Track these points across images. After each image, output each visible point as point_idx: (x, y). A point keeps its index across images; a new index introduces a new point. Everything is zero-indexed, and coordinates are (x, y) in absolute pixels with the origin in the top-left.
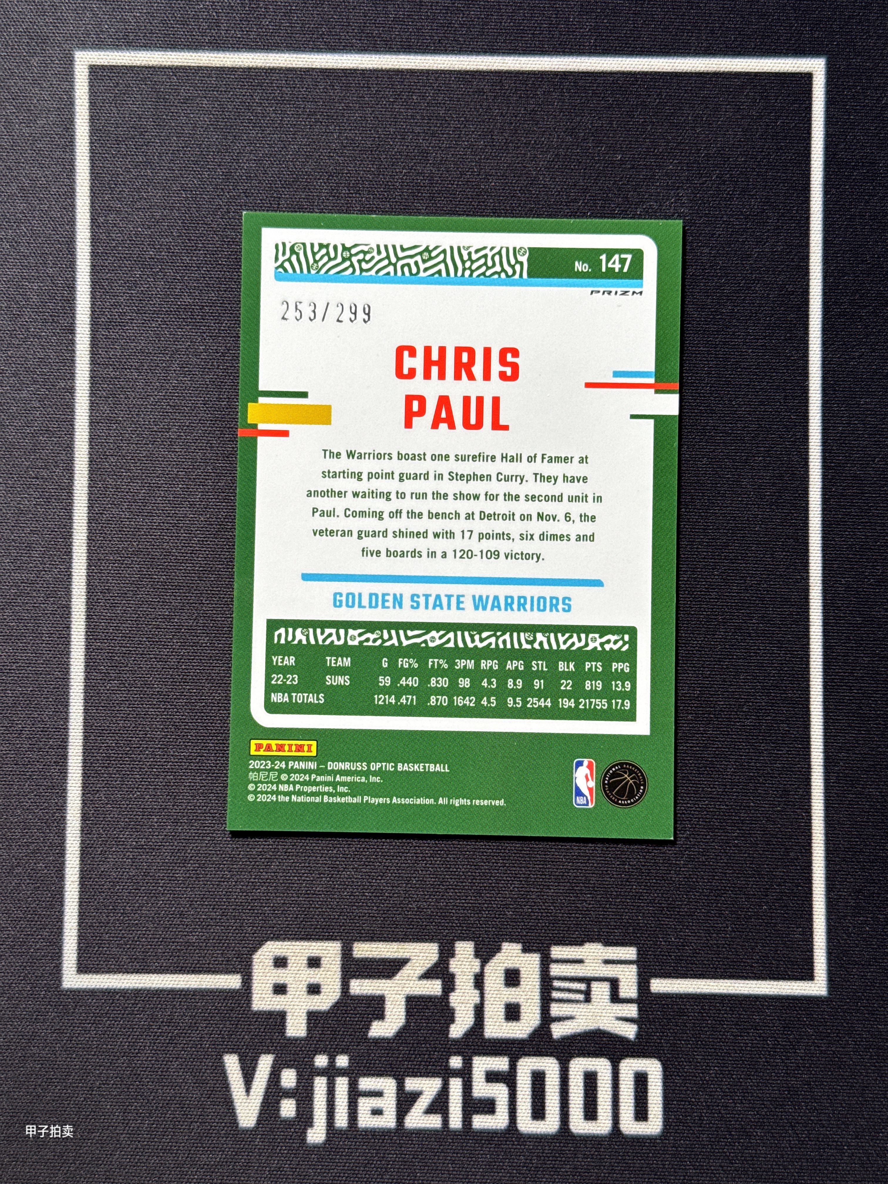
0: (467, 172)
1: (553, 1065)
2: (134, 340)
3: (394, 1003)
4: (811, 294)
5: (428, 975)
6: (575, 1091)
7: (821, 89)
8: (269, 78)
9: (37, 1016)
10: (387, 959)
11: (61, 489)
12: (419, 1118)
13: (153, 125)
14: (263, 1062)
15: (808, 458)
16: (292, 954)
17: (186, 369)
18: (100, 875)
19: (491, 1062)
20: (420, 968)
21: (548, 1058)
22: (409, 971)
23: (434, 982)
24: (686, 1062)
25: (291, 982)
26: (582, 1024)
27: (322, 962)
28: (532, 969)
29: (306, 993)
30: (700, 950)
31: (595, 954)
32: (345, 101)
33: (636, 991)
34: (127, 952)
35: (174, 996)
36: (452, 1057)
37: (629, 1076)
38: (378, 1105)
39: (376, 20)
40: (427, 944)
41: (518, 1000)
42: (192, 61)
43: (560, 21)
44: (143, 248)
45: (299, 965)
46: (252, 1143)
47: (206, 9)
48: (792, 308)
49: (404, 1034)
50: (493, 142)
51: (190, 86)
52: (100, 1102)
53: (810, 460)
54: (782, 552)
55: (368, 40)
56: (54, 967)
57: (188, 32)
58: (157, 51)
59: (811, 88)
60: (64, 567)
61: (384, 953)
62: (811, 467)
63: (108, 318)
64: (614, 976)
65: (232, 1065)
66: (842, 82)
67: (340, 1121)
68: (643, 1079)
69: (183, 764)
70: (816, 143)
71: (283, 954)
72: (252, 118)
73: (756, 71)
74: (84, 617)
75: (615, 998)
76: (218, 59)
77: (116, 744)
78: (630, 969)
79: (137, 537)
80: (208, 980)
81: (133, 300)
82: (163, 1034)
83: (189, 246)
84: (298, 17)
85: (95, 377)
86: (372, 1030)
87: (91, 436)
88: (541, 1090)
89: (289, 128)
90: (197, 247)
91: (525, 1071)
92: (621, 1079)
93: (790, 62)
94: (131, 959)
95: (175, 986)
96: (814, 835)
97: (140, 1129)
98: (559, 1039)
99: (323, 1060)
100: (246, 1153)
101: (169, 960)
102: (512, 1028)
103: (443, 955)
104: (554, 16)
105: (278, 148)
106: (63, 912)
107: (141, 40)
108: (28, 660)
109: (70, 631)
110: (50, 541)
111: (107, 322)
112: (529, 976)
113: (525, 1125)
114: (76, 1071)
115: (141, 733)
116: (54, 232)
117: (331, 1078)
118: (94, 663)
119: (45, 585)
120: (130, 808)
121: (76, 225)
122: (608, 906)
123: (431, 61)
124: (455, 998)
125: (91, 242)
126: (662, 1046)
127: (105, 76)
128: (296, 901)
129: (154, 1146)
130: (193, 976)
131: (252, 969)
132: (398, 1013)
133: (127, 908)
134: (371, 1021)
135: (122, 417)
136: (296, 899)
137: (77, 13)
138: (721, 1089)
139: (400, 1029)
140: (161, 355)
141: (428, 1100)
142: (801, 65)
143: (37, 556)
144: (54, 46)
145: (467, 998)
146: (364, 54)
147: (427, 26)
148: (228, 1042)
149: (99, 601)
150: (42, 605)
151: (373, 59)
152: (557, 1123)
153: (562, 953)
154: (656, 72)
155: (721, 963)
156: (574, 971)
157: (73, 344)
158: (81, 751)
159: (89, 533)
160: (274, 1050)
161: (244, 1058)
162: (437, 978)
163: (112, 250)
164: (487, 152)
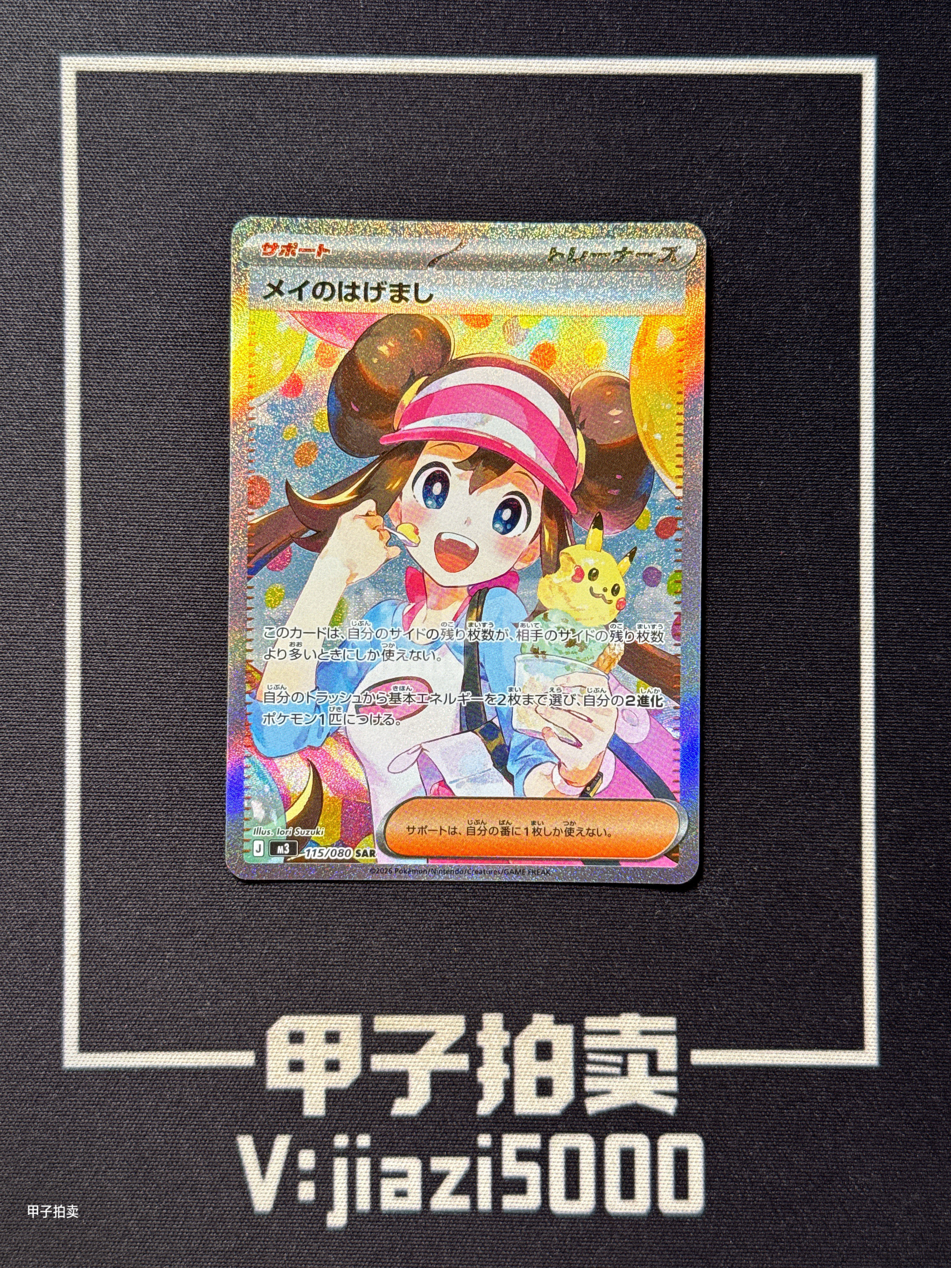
0: (490, 184)
1: (588, 1142)
2: (128, 370)
3: (419, 1079)
4: (862, 314)
5: (454, 1049)
6: (611, 1169)
7: (871, 92)
8: (273, 84)
9: (38, 1097)
10: (410, 1033)
11: (52, 533)
12: (445, 1199)
13: (147, 136)
14: (279, 1143)
15: (859, 493)
16: (309, 1029)
17: (186, 401)
18: (102, 948)
19: (522, 1140)
20: (445, 1042)
21: (583, 1134)
22: (434, 1046)
23: (460, 1056)
24: (729, 1137)
25: (308, 1058)
26: (619, 1098)
27: (341, 1037)
28: (565, 1042)
29: (324, 1070)
30: (743, 1019)
31: (632, 1025)
32: (355, 109)
33: (675, 1063)
34: (132, 1029)
35: (183, 1075)
36: (481, 1135)
37: (668, 1152)
38: (402, 1187)
39: (388, 21)
40: (453, 1017)
41: (550, 1074)
42: (188, 66)
43: (588, 20)
44: (136, 270)
45: (317, 1040)
46: (269, 1228)
47: (204, 10)
48: (842, 329)
49: (429, 1112)
50: (516, 152)
51: (187, 94)
52: (106, 1187)
53: (861, 495)
54: (831, 594)
55: (380, 43)
56: (55, 1046)
57: (184, 35)
58: (150, 56)
59: (861, 90)
60: (57, 617)
61: (408, 1027)
62: (862, 502)
63: (100, 346)
64: (652, 1048)
65: (246, 1146)
66: (894, 84)
67: (362, 1204)
68: (683, 1155)
69: (189, 828)
70: (866, 150)
71: (300, 1029)
72: (255, 127)
73: (801, 72)
74: (80, 671)
75: (653, 1070)
76: (217, 64)
77: (116, 807)
78: (669, 1040)
79: (135, 584)
80: (219, 1057)
81: (126, 326)
82: (172, 1115)
83: (187, 267)
84: (303, 18)
85: (87, 411)
86: (395, 1108)
87: (82, 474)
88: (575, 1168)
89: (295, 138)
90: (196, 268)
91: (558, 1149)
92: (659, 1155)
93: (838, 63)
94: (137, 1036)
95: (184, 1064)
96: (864, 896)
97: (149, 1214)
98: (593, 1115)
99: (343, 1140)
100: (263, 1239)
101: (177, 1036)
102: (544, 1103)
103: (470, 1028)
104: (582, 15)
105: (283, 160)
106: (63, 987)
107: (133, 44)
108: (19, 718)
109: (64, 687)
110: (41, 590)
111: (98, 350)
112: (562, 1049)
113: (558, 1205)
114: (80, 1154)
115: (144, 795)
116: (40, 253)
117: (352, 1159)
118: (91, 720)
119: (36, 638)
120: (133, 876)
121: (63, 245)
122: (645, 974)
123: (449, 65)
124: (484, 1072)
125: (80, 264)
126: (703, 1121)
127: (94, 83)
128: (313, 973)
129: (165, 1232)
130: (203, 1053)
131: (266, 1045)
132: (422, 1090)
133: (132, 982)
134: (394, 1099)
135: (117, 455)
136: (313, 970)
137: (63, 15)
138: (766, 1164)
139: (425, 1106)
140: (158, 386)
141: (455, 1181)
142: (850, 66)
143: (27, 605)
144: (38, 51)
145: (496, 1073)
146: (376, 57)
147: (445, 27)
148: (242, 1122)
149: (96, 654)
150: (34, 659)
151: (386, 63)
152: (592, 1203)
153: (597, 1024)
154: (692, 75)
155: (766, 1032)
156: (609, 1042)
157: (62, 374)
158: (79, 815)
159: (84, 580)
160: (291, 1130)
161: (259, 1139)
162: (464, 1052)
163: (103, 272)
164: (510, 163)
